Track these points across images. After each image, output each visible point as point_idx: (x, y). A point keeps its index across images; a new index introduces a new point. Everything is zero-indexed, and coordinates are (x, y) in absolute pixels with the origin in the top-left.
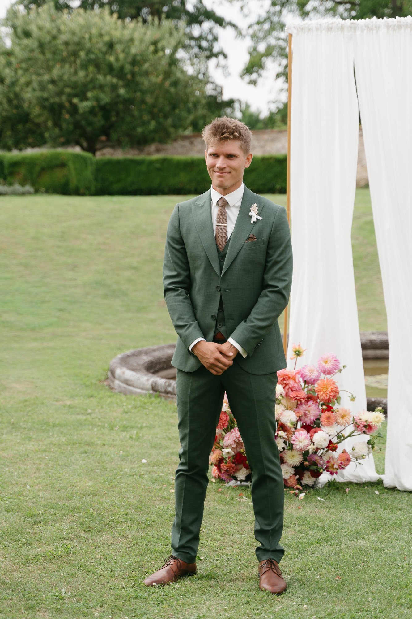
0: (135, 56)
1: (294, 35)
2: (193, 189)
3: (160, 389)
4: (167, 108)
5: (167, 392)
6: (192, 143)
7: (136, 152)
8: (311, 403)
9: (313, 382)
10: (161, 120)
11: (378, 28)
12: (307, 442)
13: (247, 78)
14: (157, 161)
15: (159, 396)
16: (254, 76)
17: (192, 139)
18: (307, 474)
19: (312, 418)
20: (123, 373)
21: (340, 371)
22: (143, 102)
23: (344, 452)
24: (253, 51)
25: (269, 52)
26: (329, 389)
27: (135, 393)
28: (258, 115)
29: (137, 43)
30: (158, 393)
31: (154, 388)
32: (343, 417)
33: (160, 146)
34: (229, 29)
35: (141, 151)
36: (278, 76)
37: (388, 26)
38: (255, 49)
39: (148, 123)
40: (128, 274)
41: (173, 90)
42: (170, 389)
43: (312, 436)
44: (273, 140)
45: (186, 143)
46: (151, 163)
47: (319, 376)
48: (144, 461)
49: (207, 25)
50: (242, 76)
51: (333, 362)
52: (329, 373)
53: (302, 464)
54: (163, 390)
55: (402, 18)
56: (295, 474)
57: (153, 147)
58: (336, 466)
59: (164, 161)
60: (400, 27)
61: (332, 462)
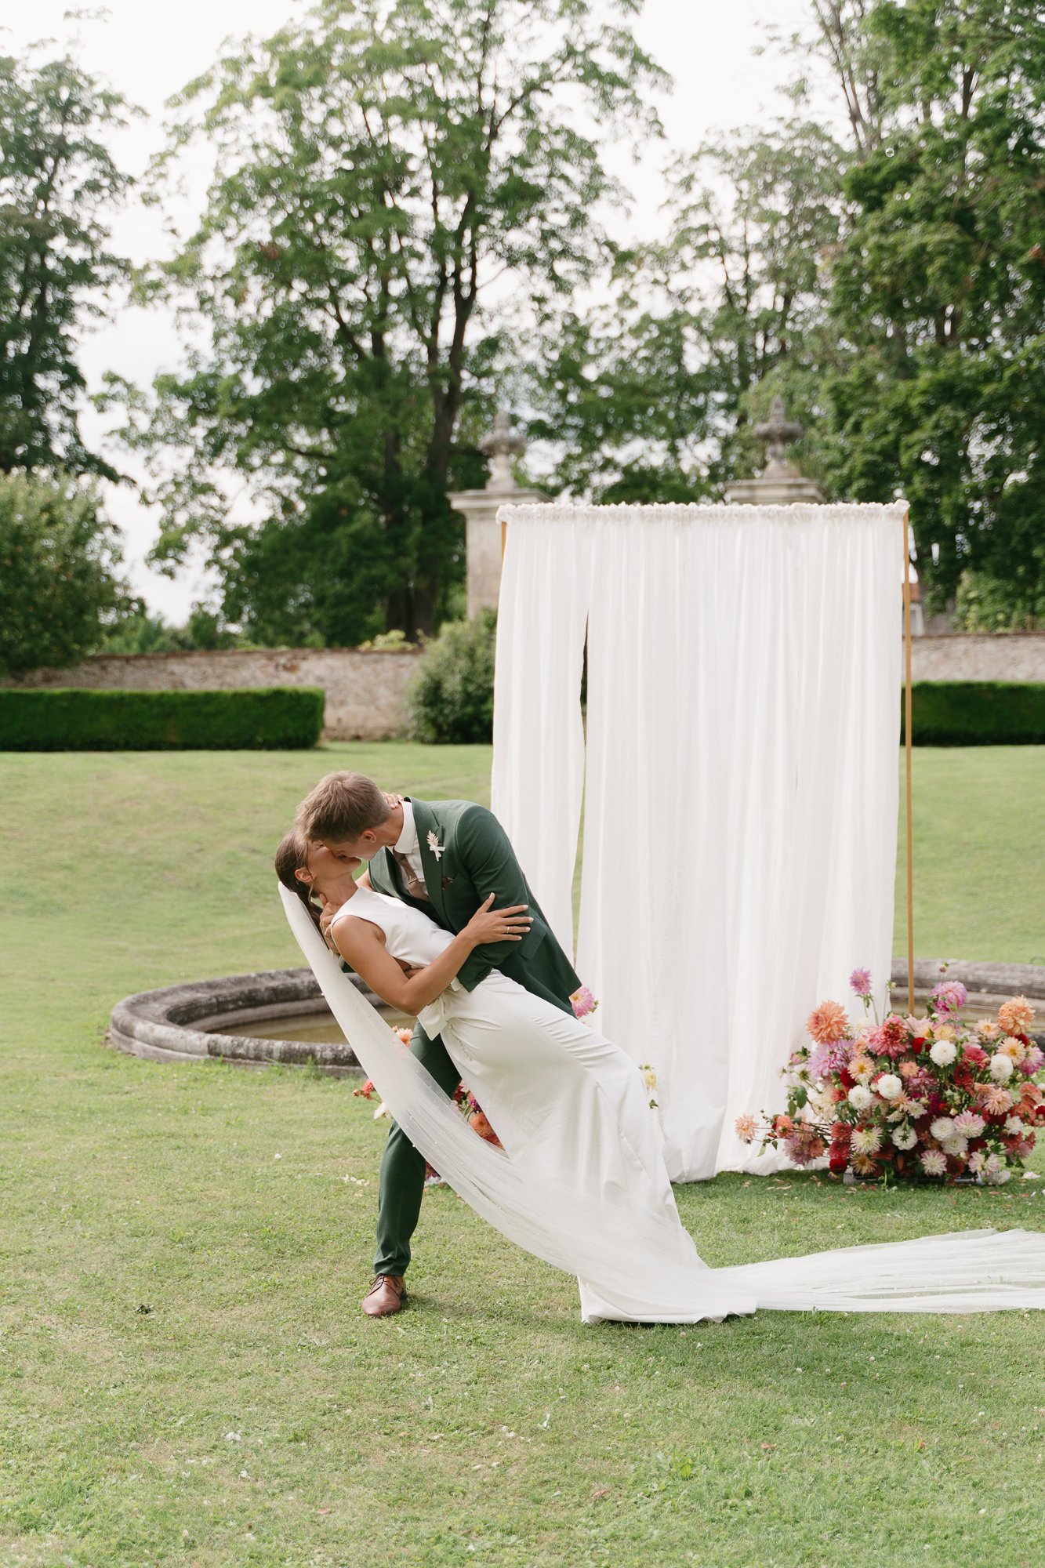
0: (20, 527)
1: (509, 523)
2: (122, 742)
3: (223, 1051)
4: (70, 613)
5: (235, 1056)
6: (104, 668)
7: (11, 681)
10: (61, 631)
11: (627, 517)
13: (157, 565)
14: (63, 696)
15: (223, 1062)
16: (170, 563)
17: (105, 663)
20: (152, 1030)
21: (594, 1009)
22: (29, 600)
24: (167, 524)
25: (193, 527)
27: (180, 1059)
28: (159, 624)
29: (22, 507)
30: (220, 1059)
31: (213, 1051)
33: (51, 672)
34: (123, 486)
35: (20, 680)
36: (208, 564)
37: (642, 516)
38: (171, 522)
39: (40, 635)
40: (59, 876)
41: (79, 583)
42: (241, 1051)
44: (236, 667)
45: (95, 668)
46: (53, 698)
48: (277, 1156)
49: (86, 479)
50: (148, 561)
51: (585, 998)
54: (229, 1053)
57: (39, 674)
59: (74, 696)
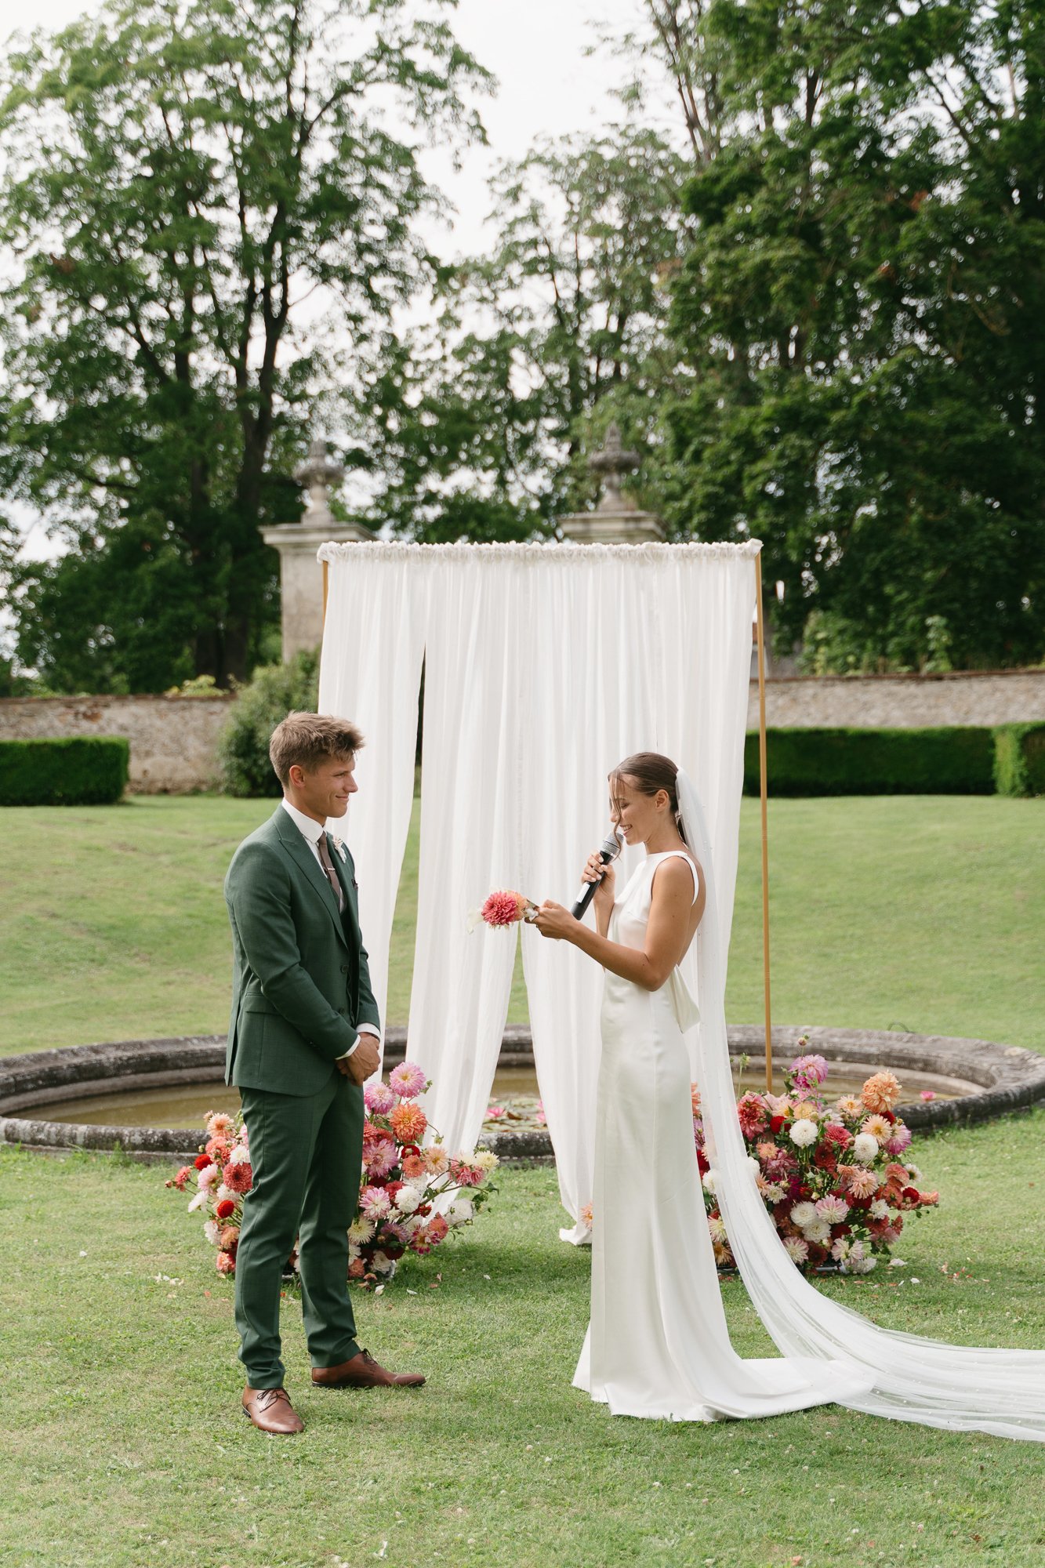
1: (331, 563)
8: (384, 1142)
9: (384, 1111)
12: (386, 1204)
15: (22, 1149)
18: (379, 1255)
19: (388, 1166)
21: (425, 1090)
23: (438, 1216)
26: (414, 1120)
30: (19, 1146)
32: (435, 1161)
37: (480, 555)
43: (392, 1196)
47: (394, 1099)
51: (416, 1077)
52: (411, 1093)
53: (373, 1239)
55: (502, 544)
56: (361, 1257)
58: (427, 1240)
60: (499, 557)
61: (422, 1234)
